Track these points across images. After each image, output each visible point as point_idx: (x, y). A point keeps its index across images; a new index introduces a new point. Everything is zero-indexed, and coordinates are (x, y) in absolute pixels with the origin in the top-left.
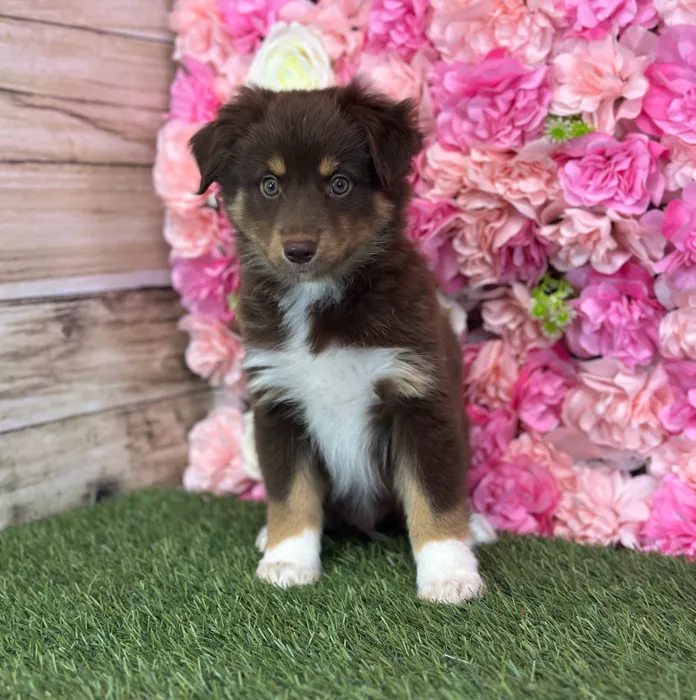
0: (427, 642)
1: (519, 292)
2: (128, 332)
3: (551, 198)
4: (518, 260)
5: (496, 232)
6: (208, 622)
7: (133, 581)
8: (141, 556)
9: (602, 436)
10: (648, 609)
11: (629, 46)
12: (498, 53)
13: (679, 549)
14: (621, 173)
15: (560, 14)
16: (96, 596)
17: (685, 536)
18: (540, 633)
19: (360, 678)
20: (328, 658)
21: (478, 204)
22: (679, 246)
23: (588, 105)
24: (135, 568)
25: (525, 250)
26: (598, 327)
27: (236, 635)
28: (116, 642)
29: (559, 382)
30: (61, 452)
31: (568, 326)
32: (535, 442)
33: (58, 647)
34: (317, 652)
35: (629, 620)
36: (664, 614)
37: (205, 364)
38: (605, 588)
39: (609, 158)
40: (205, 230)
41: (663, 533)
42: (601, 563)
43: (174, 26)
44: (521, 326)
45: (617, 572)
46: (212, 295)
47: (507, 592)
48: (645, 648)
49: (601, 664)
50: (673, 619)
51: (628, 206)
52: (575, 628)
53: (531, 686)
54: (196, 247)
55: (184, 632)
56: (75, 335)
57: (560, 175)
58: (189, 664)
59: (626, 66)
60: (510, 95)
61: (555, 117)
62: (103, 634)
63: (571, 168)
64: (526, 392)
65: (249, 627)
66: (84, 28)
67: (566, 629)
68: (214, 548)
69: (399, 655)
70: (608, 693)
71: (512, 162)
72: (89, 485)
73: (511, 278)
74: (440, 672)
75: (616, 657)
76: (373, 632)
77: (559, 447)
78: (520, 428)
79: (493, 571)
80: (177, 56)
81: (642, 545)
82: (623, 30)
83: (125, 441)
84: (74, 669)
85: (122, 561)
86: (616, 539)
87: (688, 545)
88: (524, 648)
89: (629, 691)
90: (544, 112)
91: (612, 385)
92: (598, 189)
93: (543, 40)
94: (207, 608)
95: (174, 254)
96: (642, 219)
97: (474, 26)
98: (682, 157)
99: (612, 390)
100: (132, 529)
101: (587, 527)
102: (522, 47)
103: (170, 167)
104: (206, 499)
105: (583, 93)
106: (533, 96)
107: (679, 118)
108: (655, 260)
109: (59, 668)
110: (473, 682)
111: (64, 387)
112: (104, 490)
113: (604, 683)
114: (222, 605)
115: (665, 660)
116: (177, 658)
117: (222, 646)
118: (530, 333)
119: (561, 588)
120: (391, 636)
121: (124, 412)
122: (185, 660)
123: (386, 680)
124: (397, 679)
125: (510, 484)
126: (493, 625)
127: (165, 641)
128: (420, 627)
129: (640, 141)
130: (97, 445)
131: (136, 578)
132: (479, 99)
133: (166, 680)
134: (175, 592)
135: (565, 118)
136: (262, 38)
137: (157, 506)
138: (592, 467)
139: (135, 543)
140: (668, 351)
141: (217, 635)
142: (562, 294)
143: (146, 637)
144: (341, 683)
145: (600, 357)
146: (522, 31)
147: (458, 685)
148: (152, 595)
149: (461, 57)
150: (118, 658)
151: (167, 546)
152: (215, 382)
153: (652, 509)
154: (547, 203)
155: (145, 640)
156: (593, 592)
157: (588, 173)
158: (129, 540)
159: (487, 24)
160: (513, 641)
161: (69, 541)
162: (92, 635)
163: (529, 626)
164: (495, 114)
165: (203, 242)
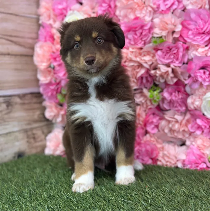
0: (117, 196)
1: (145, 91)
2: (26, 107)
3: (154, 62)
4: (144, 81)
5: (137, 73)
6: (50, 192)
7: (28, 181)
8: (30, 174)
9: (171, 134)
10: (185, 184)
11: (176, 15)
12: (137, 18)
13: (195, 167)
14: (175, 53)
15: (155, 6)
16: (15, 186)
17: (197, 163)
18: (152, 193)
19: (96, 207)
20: (86, 202)
21: (132, 64)
22: (192, 75)
23: (164, 33)
24: (28, 177)
25: (147, 78)
26: (169, 101)
27: (58, 196)
28: (21, 199)
29: (158, 118)
30: (6, 143)
31: (160, 101)
32: (151, 137)
33: (3, 201)
34: (83, 200)
35: (179, 188)
36: (190, 186)
37: (51, 116)
38: (172, 179)
39: (171, 49)
40: (49, 74)
41: (190, 163)
42: (171, 172)
43: (39, 13)
44: (146, 101)
45: (176, 174)
46: (52, 94)
47: (142, 181)
48: (184, 196)
49: (170, 201)
50: (192, 187)
51: (177, 64)
52: (163, 191)
53: (148, 208)
54: (47, 80)
55: (42, 195)
56: (10, 107)
57: (156, 54)
58: (43, 204)
59: (175, 21)
60: (140, 31)
61: (154, 37)
62: (17, 196)
63: (159, 52)
64: (148, 121)
65: (63, 193)
66: (11, 14)
67: (160, 191)
68: (53, 171)
69: (108, 200)
70: (172, 209)
71: (142, 51)
72: (15, 153)
73: (142, 87)
74: (121, 204)
75: (175, 199)
76: (101, 194)
77: (158, 138)
78: (147, 132)
79: (138, 175)
80: (40, 22)
81: (184, 167)
82: (174, 11)
83: (26, 140)
84: (7, 207)
85: (24, 175)
86: (176, 165)
87: (198, 166)
88: (147, 197)
89: (179, 208)
90: (151, 36)
91: (174, 118)
92: (168, 59)
93: (150, 14)
94: (50, 188)
95: (40, 82)
96: (181, 67)
97: (130, 11)
98: (193, 48)
99: (174, 120)
100: (28, 166)
101: (167, 162)
102: (144, 16)
103: (38, 55)
104: (51, 157)
105: (162, 30)
106: (147, 31)
107: (191, 37)
108: (185, 80)
109: (3, 207)
110: (131, 207)
111: (6, 123)
112: (20, 155)
113: (171, 206)
114: (55, 187)
115: (190, 199)
116: (40, 203)
117: (54, 199)
118: (149, 103)
119: (159, 179)
120: (106, 194)
121: (26, 131)
122: (42, 203)
123: (104, 207)
124: (108, 207)
125: (144, 149)
126: (138, 191)
127: (36, 198)
128: (115, 192)
129: (180, 44)
130: (18, 141)
131: (28, 180)
132: (131, 32)
133: (36, 209)
134: (40, 184)
135: (157, 38)
136: (65, 16)
137: (36, 159)
138: (169, 144)
139: (29, 170)
140: (190, 107)
141: (52, 196)
142: (158, 91)
143: (30, 197)
144: (90, 209)
145: (170, 110)
146: (144, 12)
147: (126, 208)
148: (33, 185)
149: (126, 20)
150: (21, 203)
151: (38, 170)
152: (54, 121)
153: (187, 156)
154: (153, 63)
155: (30, 198)
156: (168, 180)
157: (165, 54)
158: (27, 169)
159: (133, 10)
160: (144, 195)
161: (8, 170)
162: (14, 197)
163: (148, 190)
164: (136, 37)
165: (49, 78)
